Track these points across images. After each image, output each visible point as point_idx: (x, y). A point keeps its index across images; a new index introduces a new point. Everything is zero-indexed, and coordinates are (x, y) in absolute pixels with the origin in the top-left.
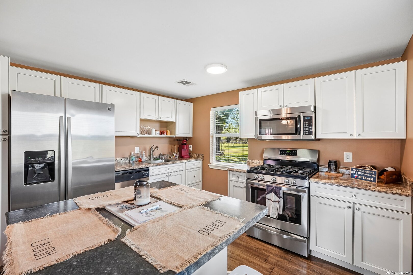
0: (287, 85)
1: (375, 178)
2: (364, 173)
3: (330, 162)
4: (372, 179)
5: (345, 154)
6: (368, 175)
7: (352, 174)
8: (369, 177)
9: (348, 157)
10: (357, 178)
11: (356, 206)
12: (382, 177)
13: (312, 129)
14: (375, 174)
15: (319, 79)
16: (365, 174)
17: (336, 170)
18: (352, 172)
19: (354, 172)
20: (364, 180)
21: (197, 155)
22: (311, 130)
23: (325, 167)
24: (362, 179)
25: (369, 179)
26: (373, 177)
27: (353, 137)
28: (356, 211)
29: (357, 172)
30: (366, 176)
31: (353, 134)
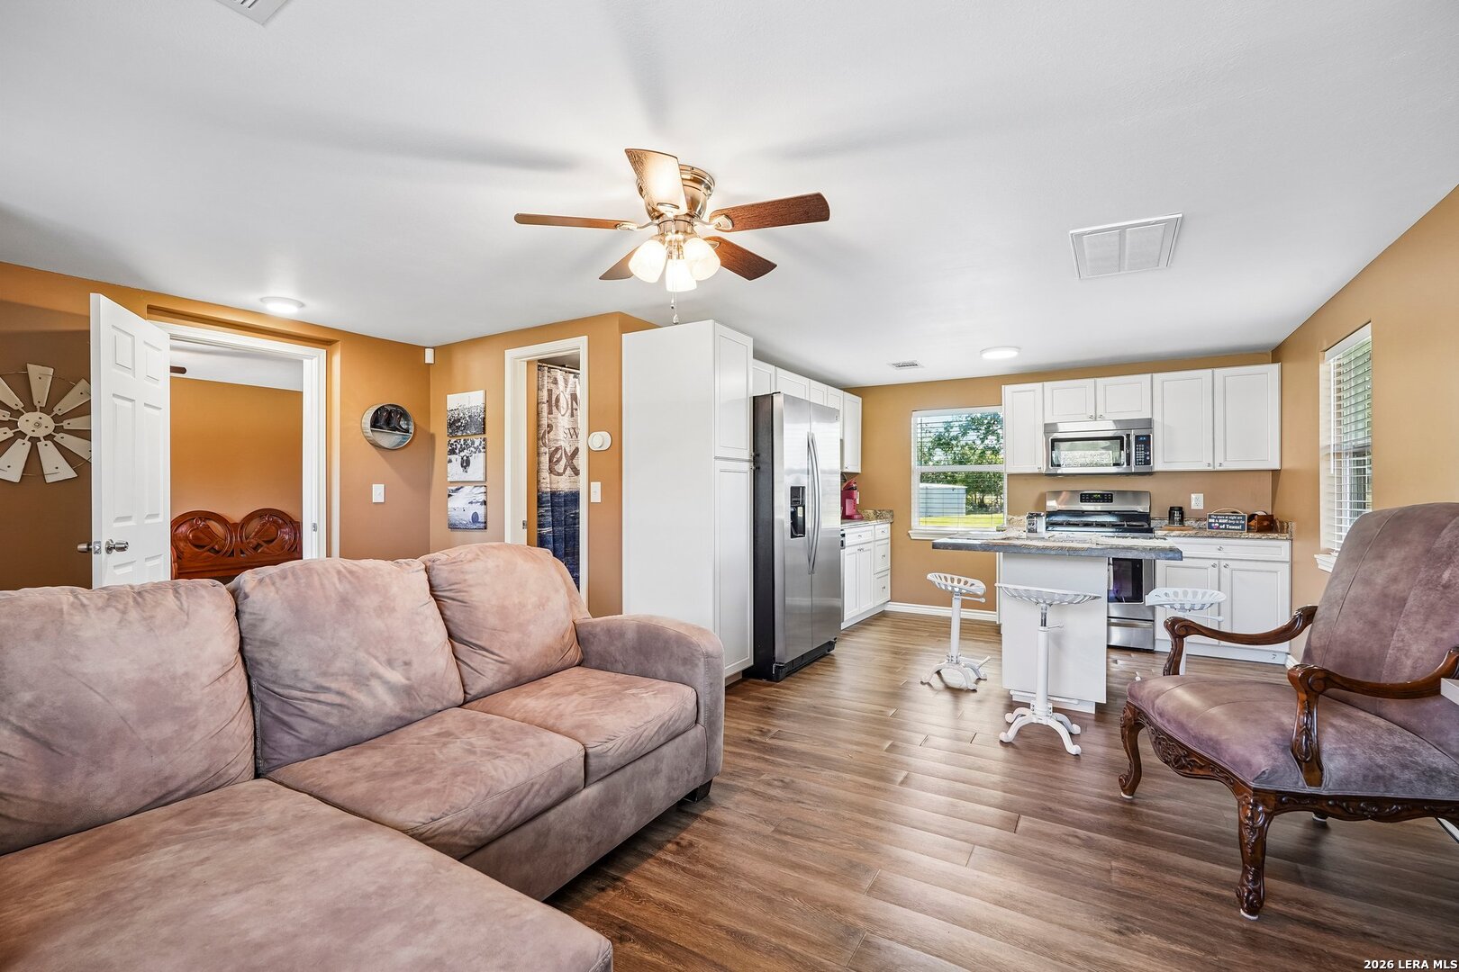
0: (1101, 381)
1: (1243, 525)
2: (1229, 519)
3: (1172, 509)
4: (1240, 527)
5: (1193, 496)
6: (1234, 522)
7: (1210, 524)
8: (1236, 525)
9: (1196, 502)
10: (1218, 528)
11: (1223, 563)
12: (1253, 523)
13: (1150, 455)
14: (1244, 520)
15: (1158, 377)
16: (1230, 522)
17: (1182, 521)
18: (1210, 520)
19: (1213, 521)
20: (1229, 529)
21: (875, 513)
22: (1148, 458)
23: (1162, 519)
24: (1226, 528)
25: (1236, 527)
26: (1241, 524)
27: (1211, 468)
28: (1223, 569)
29: (1218, 519)
30: (1231, 524)
31: (1212, 463)
